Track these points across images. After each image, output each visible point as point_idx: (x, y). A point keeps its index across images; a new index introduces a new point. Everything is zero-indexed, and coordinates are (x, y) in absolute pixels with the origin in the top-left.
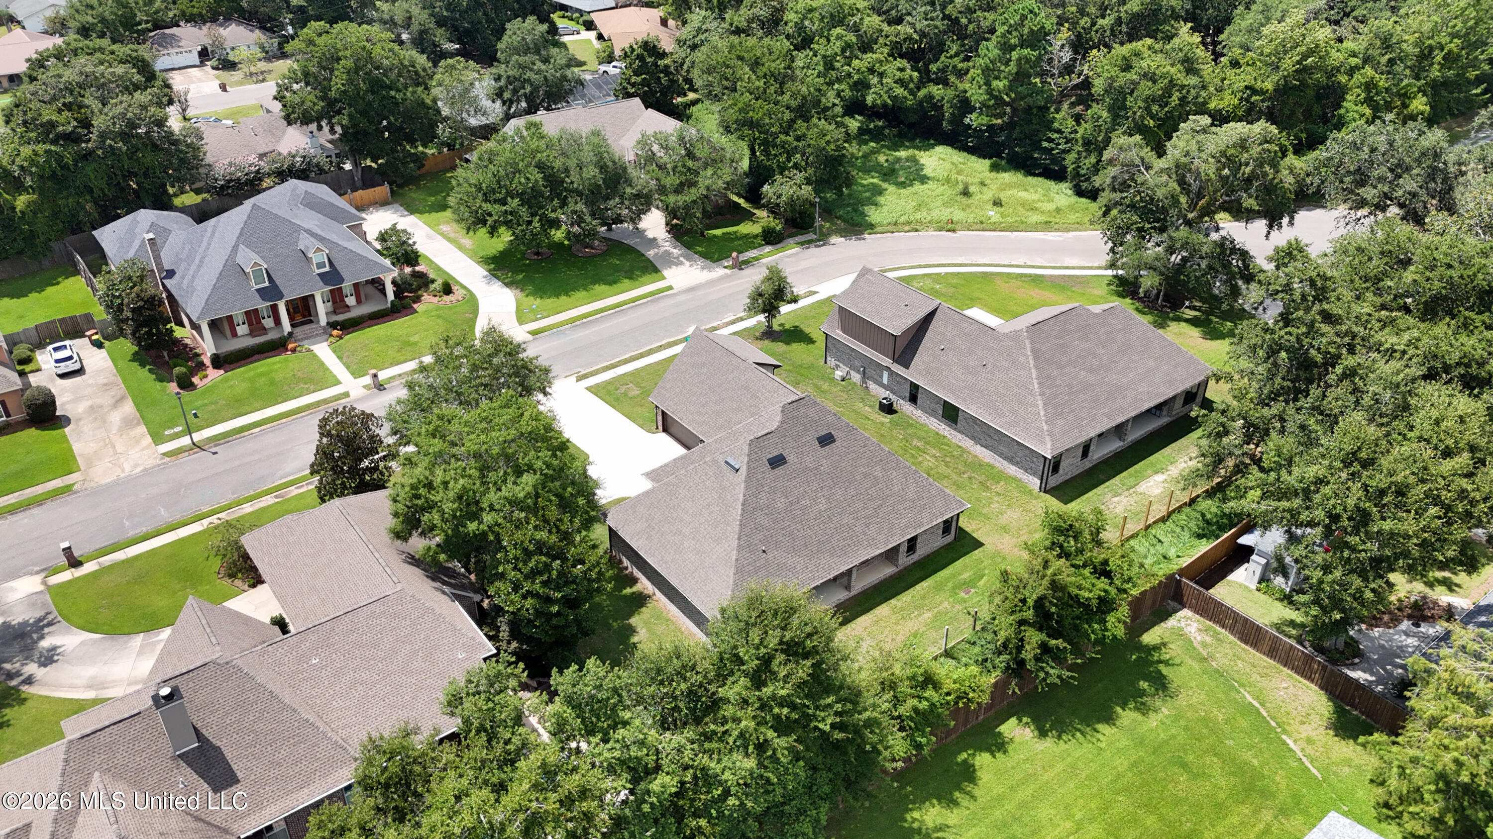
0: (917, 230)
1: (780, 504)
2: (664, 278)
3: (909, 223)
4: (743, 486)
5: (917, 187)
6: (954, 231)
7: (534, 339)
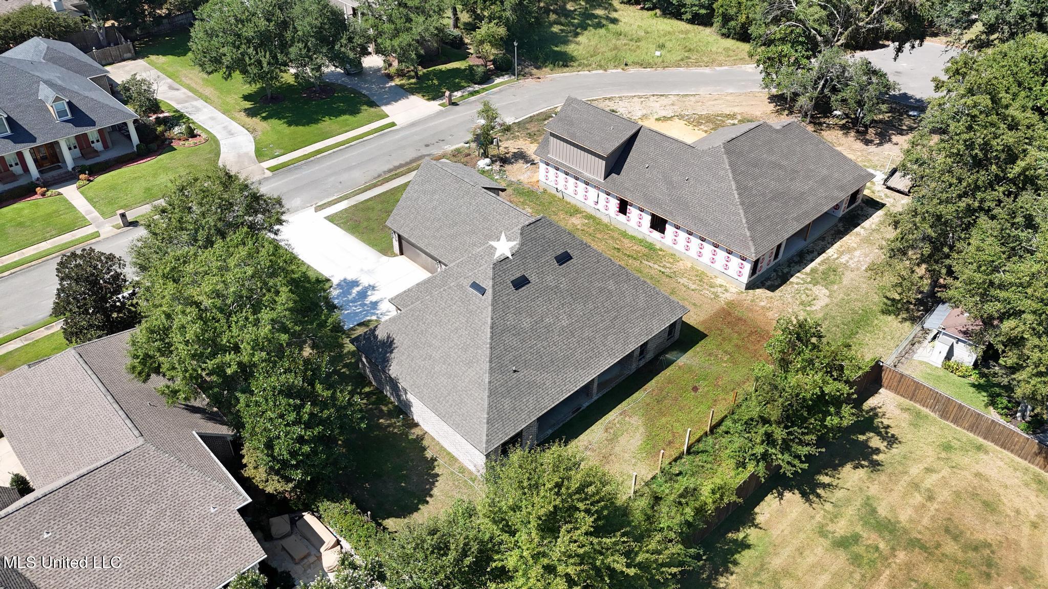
1: (526, 323)
2: (387, 116)
4: (490, 308)
7: (274, 175)
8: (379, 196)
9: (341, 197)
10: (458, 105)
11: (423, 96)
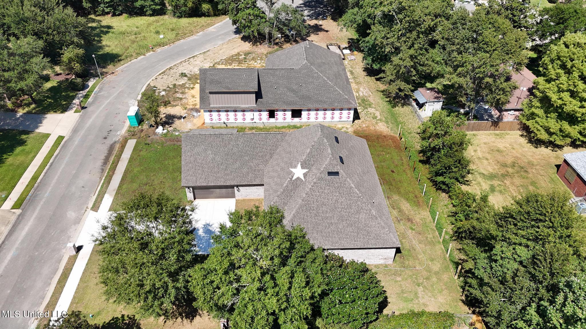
2: (49, 135)
4: (348, 179)
7: (23, 210)
8: (123, 180)
9: (99, 195)
10: (86, 108)
11: (55, 112)
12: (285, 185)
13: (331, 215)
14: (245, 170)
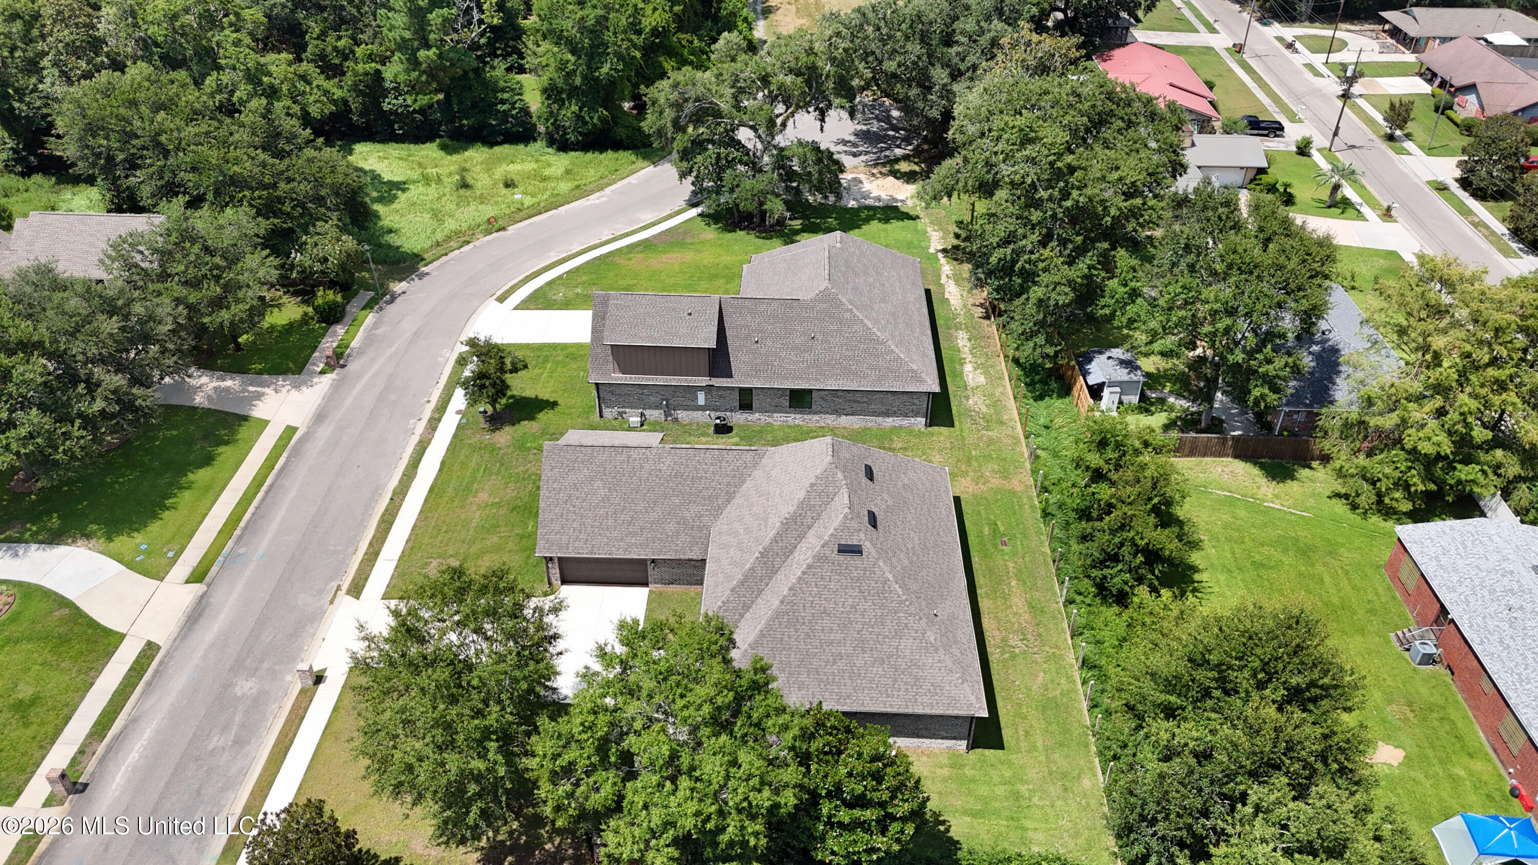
0: (469, 242)
2: (266, 423)
3: (449, 238)
4: (880, 563)
5: (402, 197)
6: (504, 229)
7: (209, 586)
12: (748, 566)
13: (839, 636)
14: (671, 527)
